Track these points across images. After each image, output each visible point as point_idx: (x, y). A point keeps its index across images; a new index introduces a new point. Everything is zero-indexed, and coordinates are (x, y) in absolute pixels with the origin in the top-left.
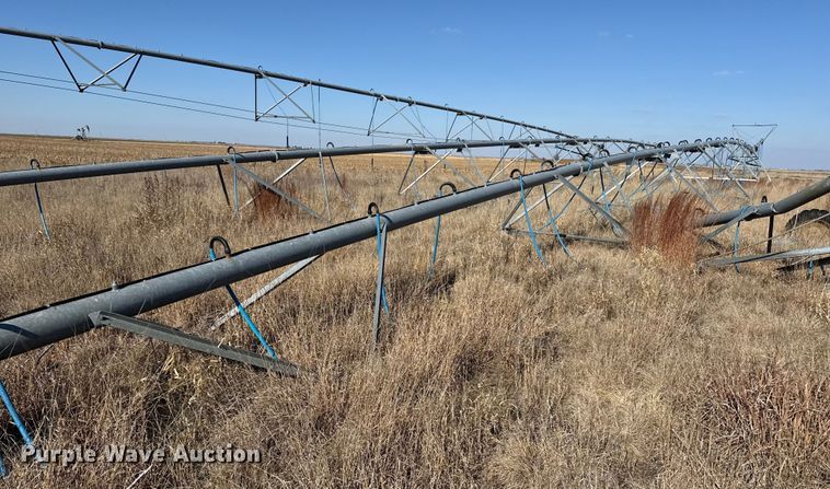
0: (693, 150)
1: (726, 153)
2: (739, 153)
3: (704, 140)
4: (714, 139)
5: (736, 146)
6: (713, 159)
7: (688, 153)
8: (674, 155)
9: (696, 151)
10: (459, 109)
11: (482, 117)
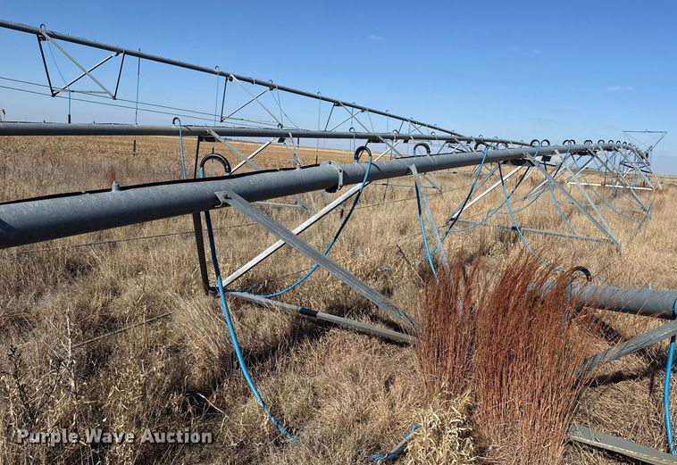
0: (582, 152)
1: (619, 157)
2: (632, 158)
3: (595, 142)
4: (606, 142)
5: (629, 151)
6: (605, 164)
7: (576, 156)
8: (556, 159)
9: (585, 154)
10: (335, 99)
11: (363, 110)
